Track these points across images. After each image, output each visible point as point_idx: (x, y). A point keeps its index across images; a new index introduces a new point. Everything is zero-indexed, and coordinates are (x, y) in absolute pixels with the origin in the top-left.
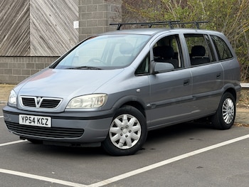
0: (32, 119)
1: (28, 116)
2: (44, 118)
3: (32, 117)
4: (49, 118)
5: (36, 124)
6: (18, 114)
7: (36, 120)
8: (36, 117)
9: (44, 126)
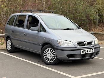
0: (86, 51)
1: (85, 50)
2: (91, 49)
3: (87, 50)
4: (93, 49)
5: (88, 52)
6: (80, 50)
7: (88, 51)
8: (88, 50)
9: (92, 52)
